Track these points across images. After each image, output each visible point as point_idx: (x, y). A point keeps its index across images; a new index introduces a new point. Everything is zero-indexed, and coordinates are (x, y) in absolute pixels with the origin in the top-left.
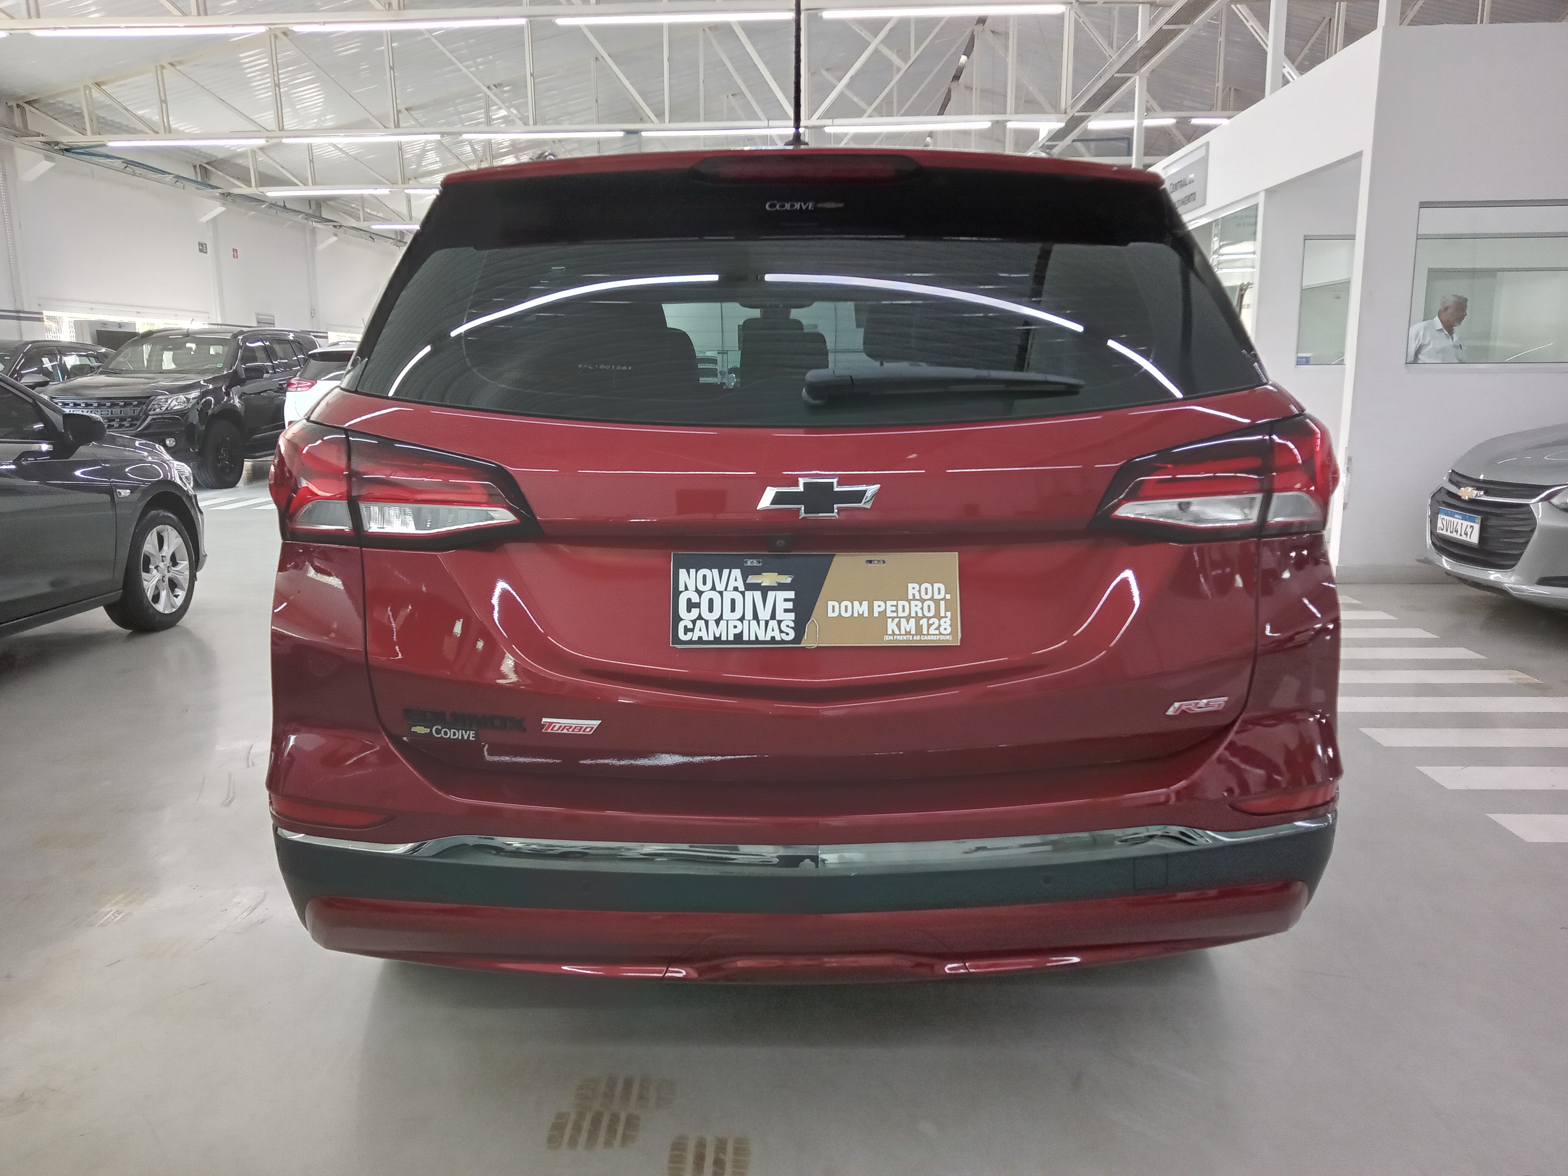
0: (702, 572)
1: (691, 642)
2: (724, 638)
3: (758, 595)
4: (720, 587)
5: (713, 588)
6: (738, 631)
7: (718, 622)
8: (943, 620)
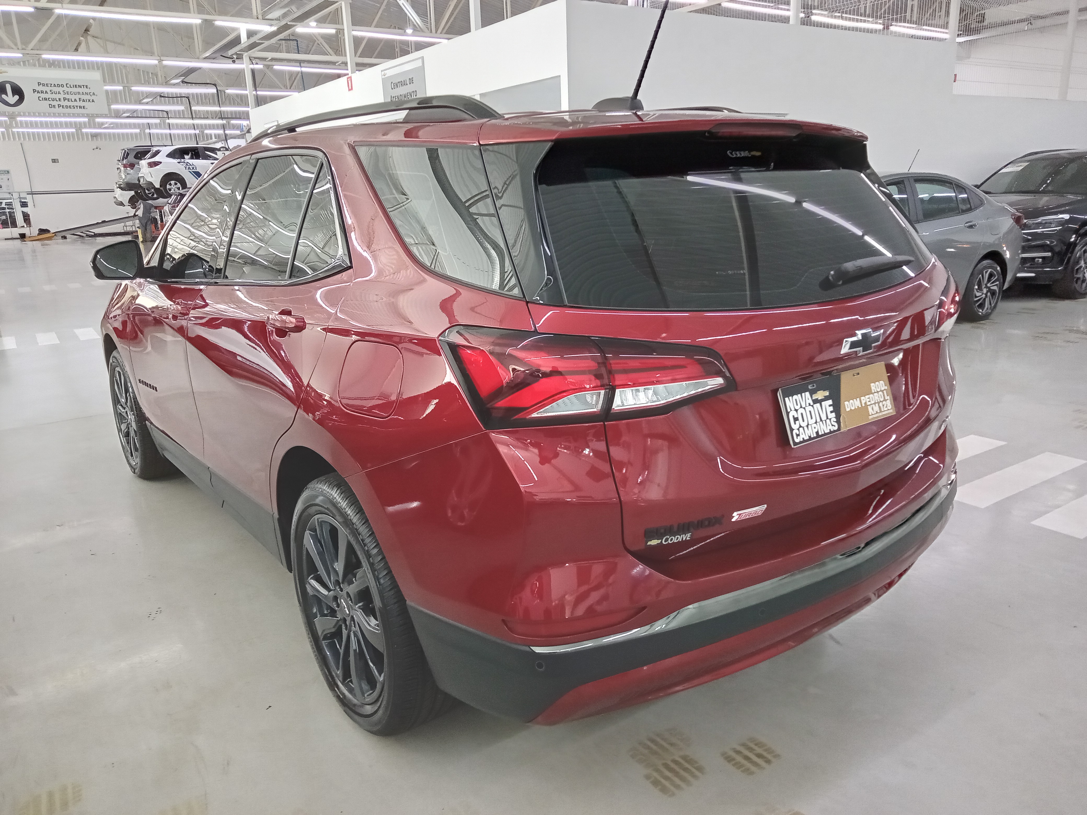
0: (795, 397)
1: (801, 442)
2: (812, 436)
4: (804, 406)
5: (801, 407)
7: (807, 426)
8: (888, 401)
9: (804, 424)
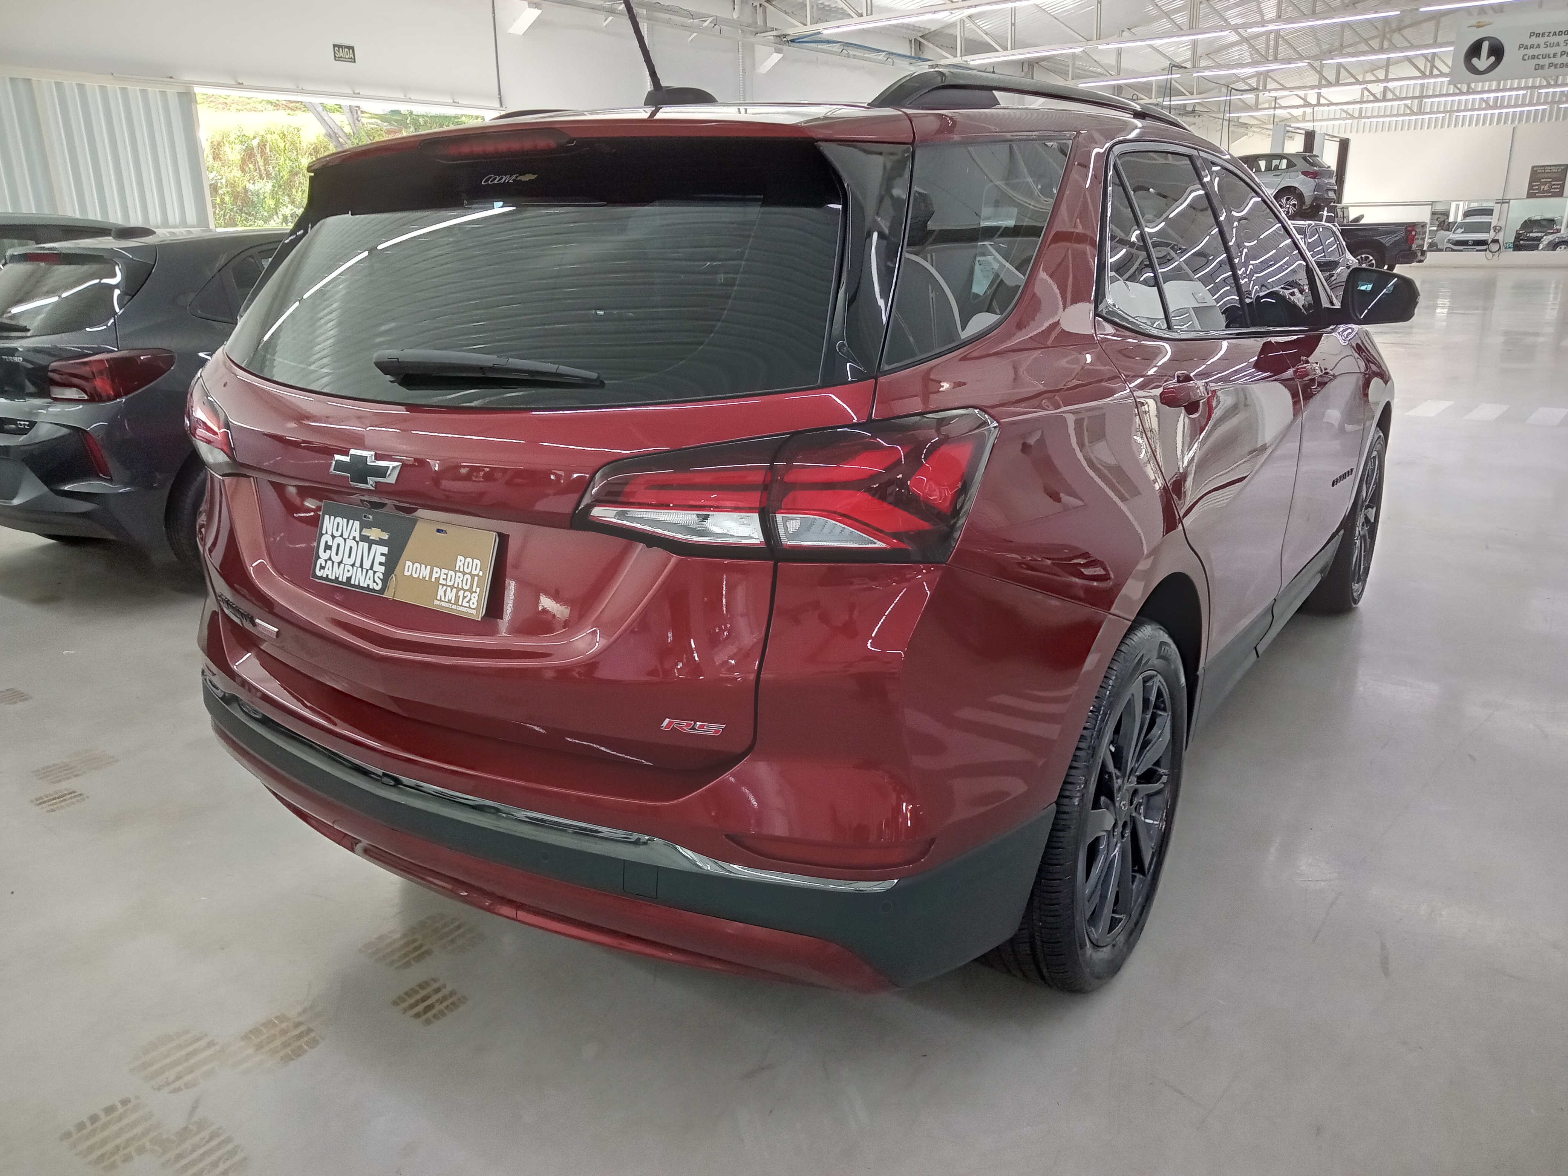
0: (339, 519)
1: (321, 578)
2: (340, 579)
3: (366, 545)
4: (345, 536)
5: (341, 536)
6: (349, 575)
7: (339, 564)
8: (474, 594)
9: (337, 559)
